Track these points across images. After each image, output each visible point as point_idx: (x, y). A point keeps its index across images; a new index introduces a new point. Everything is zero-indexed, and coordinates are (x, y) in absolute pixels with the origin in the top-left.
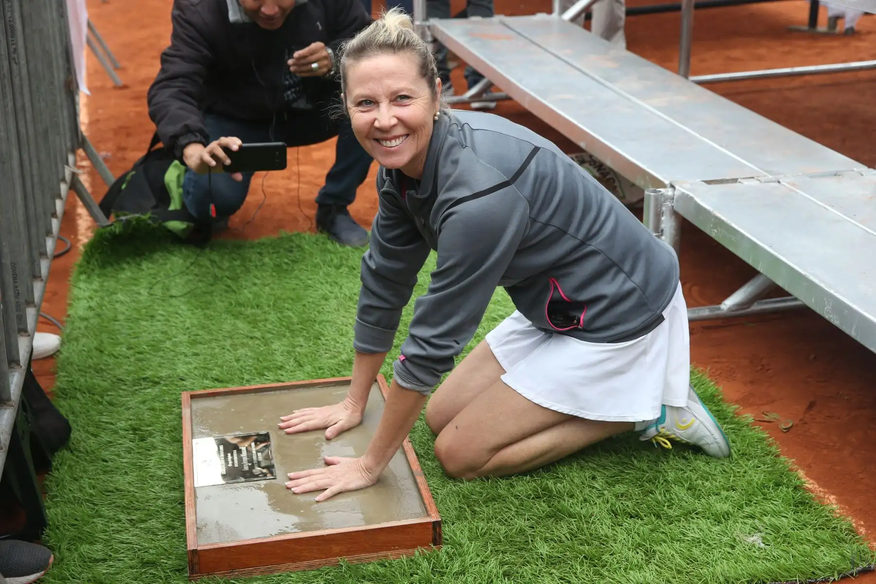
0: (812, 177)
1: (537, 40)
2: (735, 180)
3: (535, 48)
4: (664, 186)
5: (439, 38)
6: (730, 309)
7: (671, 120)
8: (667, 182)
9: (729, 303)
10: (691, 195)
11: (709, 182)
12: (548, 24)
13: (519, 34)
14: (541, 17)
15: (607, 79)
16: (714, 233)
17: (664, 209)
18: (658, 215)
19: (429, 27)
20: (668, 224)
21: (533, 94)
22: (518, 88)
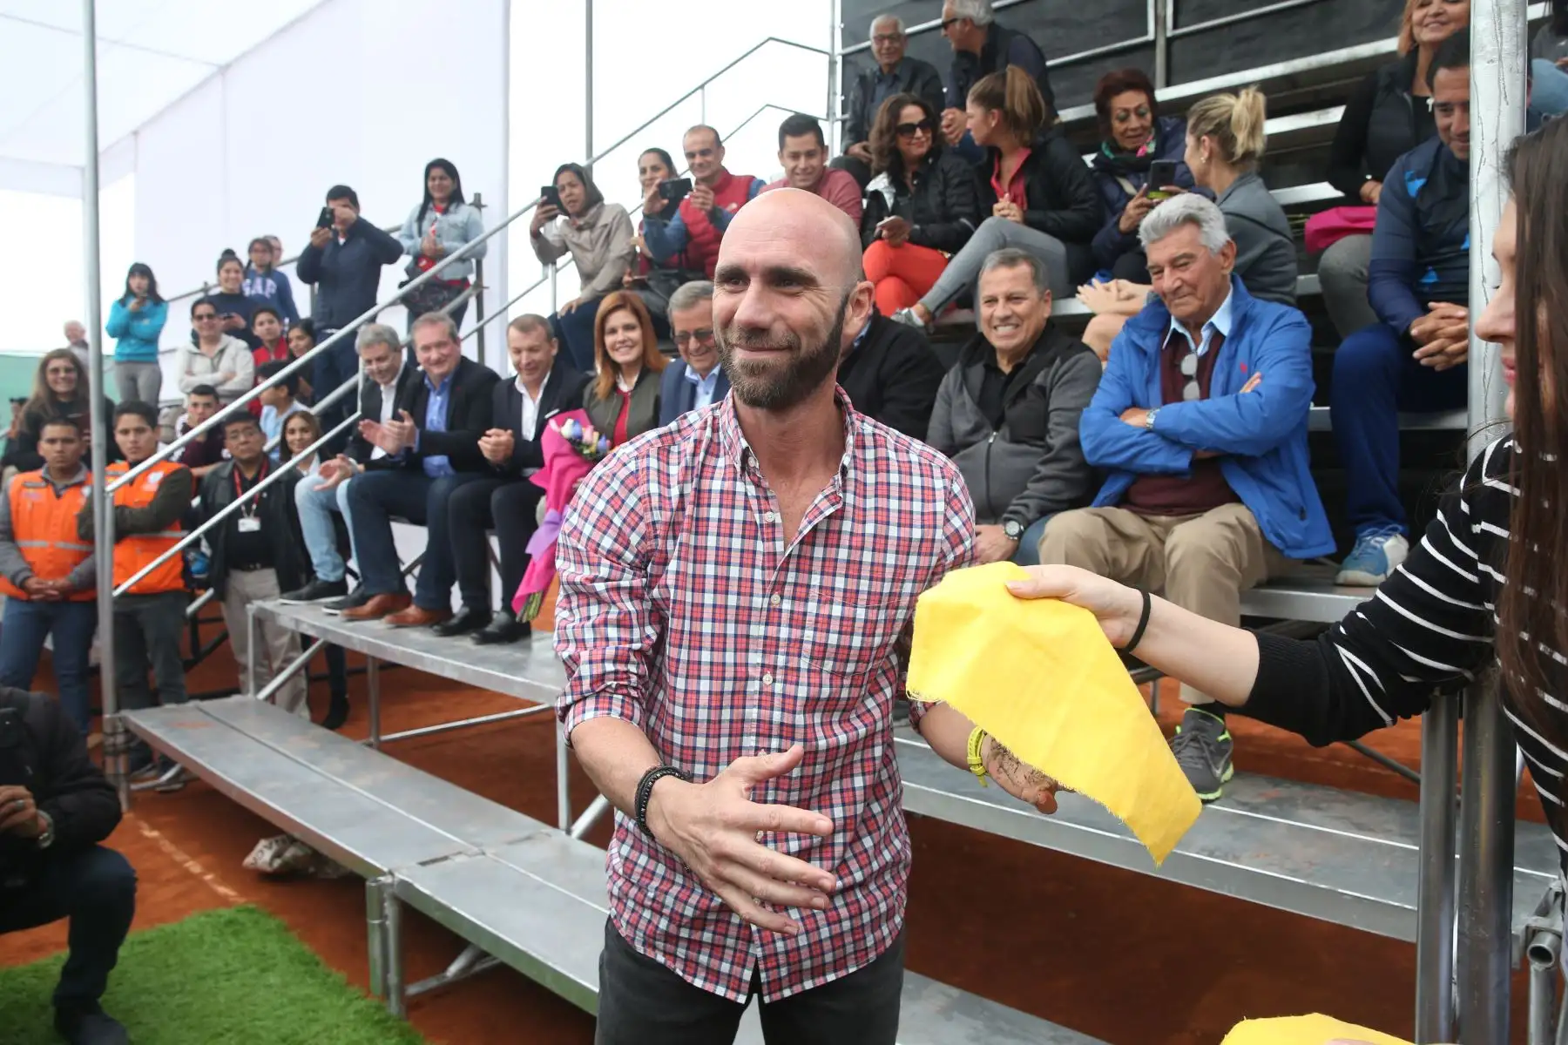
0: (511, 843)
1: (235, 724)
2: (445, 858)
3: (235, 733)
4: (383, 874)
5: (132, 728)
6: (456, 975)
7: (380, 801)
8: (385, 869)
9: (453, 969)
10: (410, 880)
11: (423, 864)
12: (243, 705)
13: (218, 720)
14: (235, 698)
15: (312, 763)
16: (436, 915)
17: (385, 895)
18: (382, 902)
19: (120, 719)
20: (390, 909)
21: (239, 785)
22: (222, 780)
